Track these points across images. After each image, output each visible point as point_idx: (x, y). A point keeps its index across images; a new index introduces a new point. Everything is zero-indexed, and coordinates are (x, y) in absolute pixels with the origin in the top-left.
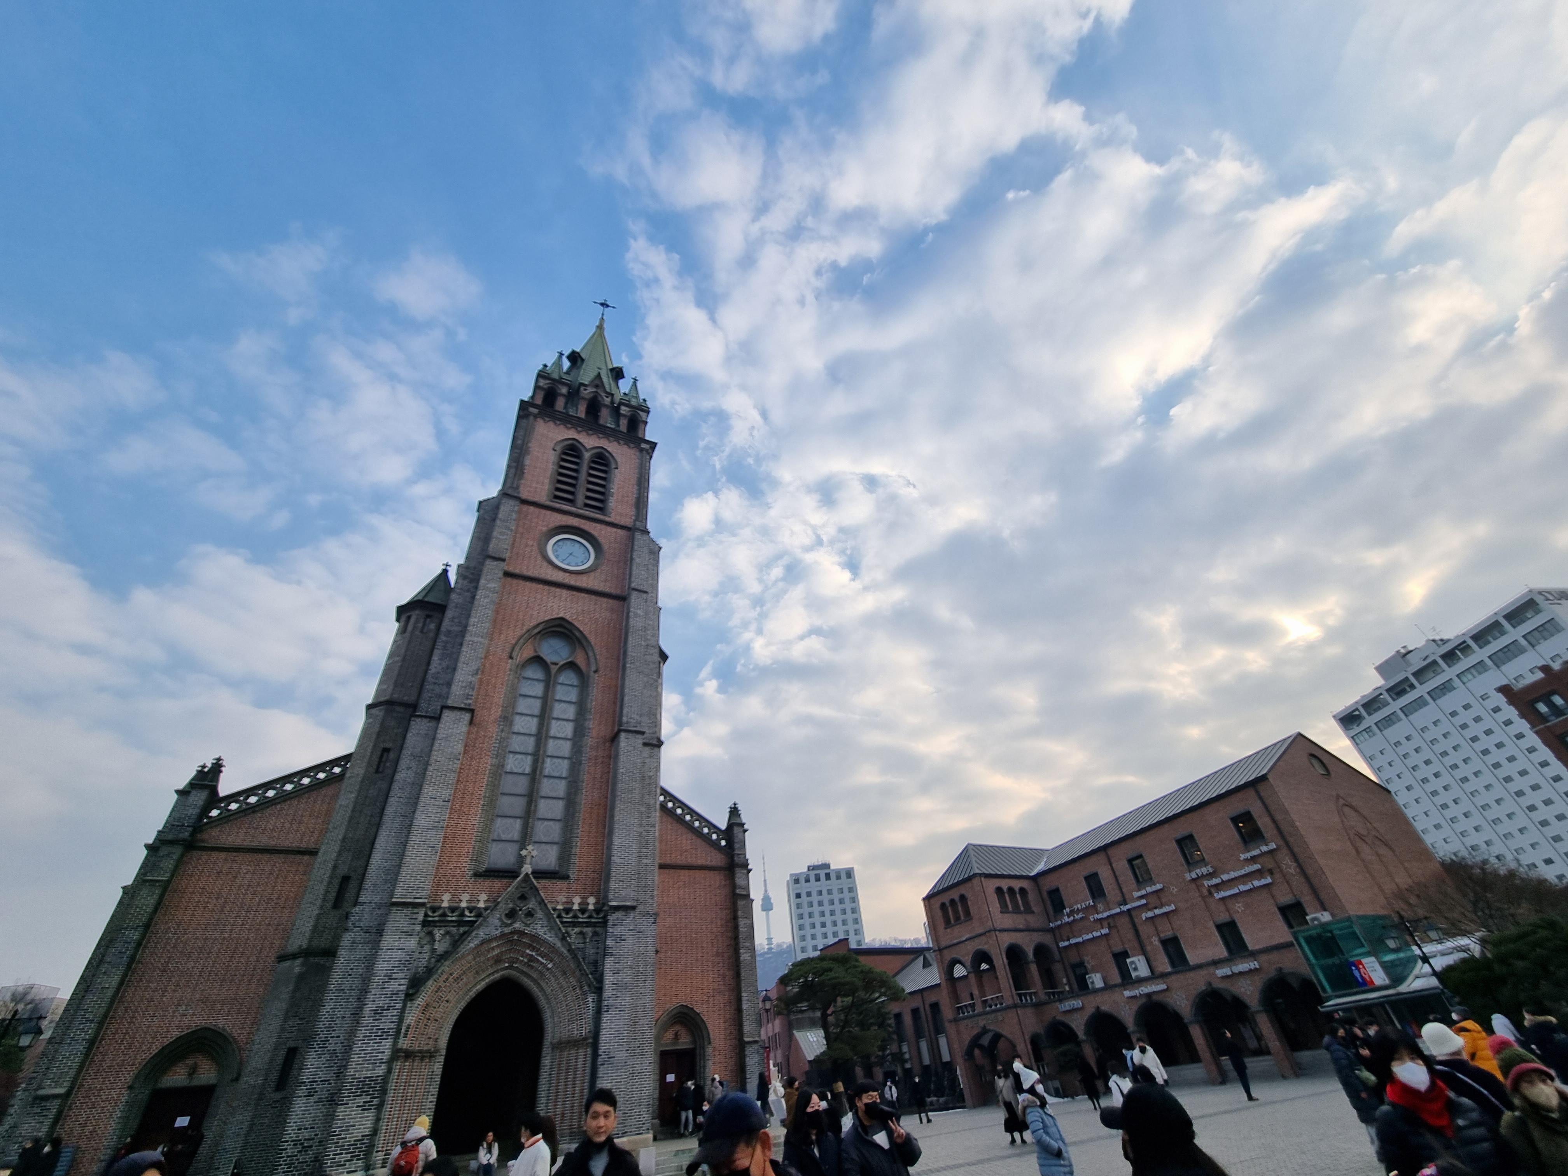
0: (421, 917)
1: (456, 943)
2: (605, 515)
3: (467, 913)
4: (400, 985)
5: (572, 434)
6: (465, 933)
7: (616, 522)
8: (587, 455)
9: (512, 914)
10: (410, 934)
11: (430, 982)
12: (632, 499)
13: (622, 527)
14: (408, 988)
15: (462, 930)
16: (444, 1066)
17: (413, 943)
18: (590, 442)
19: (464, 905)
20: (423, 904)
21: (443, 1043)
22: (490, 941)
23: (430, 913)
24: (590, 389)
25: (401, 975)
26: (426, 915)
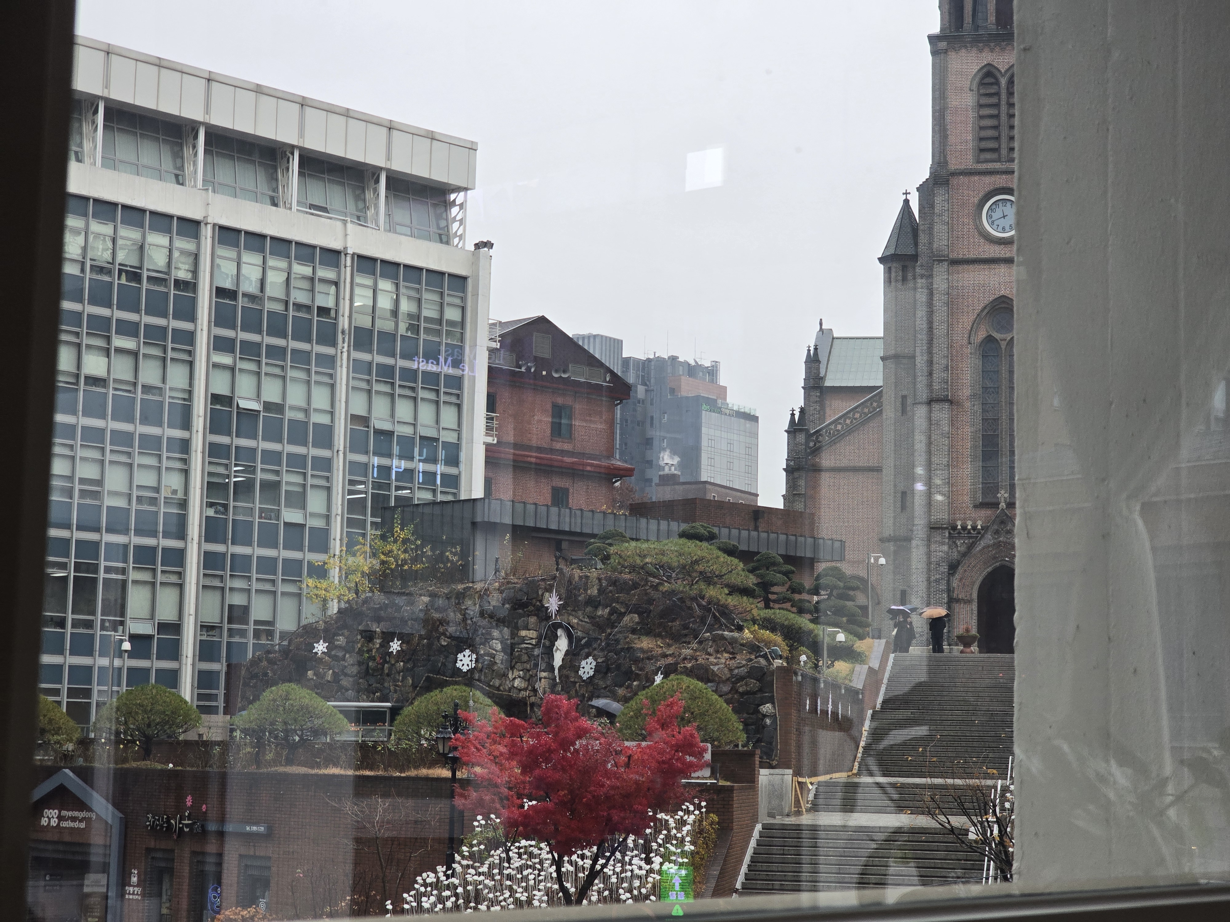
0: (947, 535)
1: (971, 547)
3: (972, 532)
4: (944, 568)
5: (985, 57)
6: (973, 542)
8: (1003, 82)
9: (997, 532)
10: (943, 544)
11: (960, 568)
14: (949, 570)
15: (971, 541)
16: (978, 606)
17: (945, 548)
18: (1003, 61)
19: (969, 527)
20: (947, 528)
21: (975, 596)
22: (988, 546)
23: (952, 532)
25: (944, 564)
26: (950, 533)
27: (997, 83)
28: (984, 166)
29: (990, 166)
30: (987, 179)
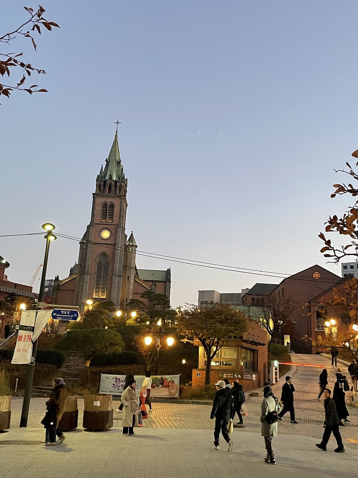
2: (112, 222)
5: (104, 200)
7: (115, 224)
8: (108, 205)
12: (119, 216)
13: (116, 225)
18: (109, 201)
24: (109, 181)
27: (107, 205)
28: (102, 223)
29: (103, 223)
30: (102, 225)
